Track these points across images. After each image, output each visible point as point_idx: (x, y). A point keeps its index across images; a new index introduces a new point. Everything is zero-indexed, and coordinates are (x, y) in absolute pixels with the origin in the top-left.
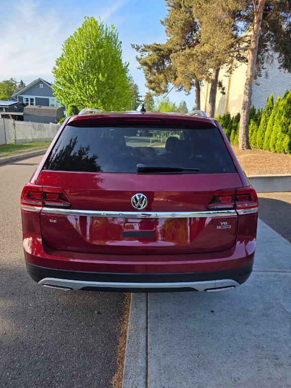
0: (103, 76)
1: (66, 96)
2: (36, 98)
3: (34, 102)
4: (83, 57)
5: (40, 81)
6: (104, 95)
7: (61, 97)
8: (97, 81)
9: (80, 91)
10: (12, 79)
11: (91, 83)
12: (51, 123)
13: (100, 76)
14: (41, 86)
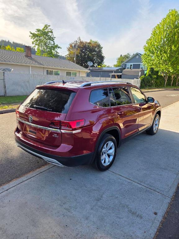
0: (175, 46)
1: (149, 62)
2: (133, 64)
3: (132, 67)
4: (163, 36)
5: (137, 54)
6: (174, 59)
7: (146, 63)
8: (170, 50)
9: (158, 58)
10: (128, 54)
11: (165, 52)
12: (135, 79)
13: (173, 47)
14: (137, 57)
